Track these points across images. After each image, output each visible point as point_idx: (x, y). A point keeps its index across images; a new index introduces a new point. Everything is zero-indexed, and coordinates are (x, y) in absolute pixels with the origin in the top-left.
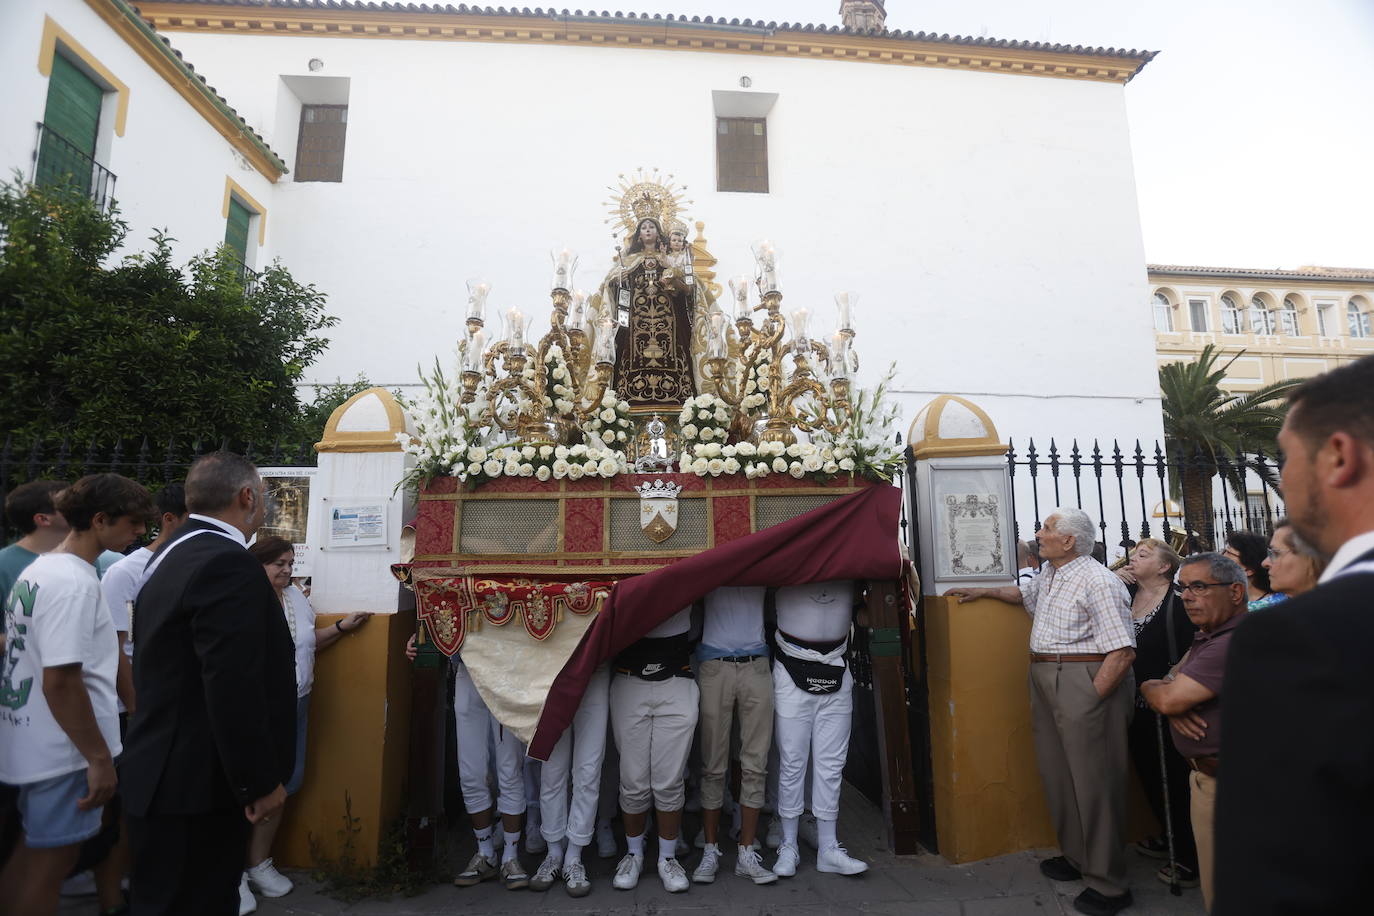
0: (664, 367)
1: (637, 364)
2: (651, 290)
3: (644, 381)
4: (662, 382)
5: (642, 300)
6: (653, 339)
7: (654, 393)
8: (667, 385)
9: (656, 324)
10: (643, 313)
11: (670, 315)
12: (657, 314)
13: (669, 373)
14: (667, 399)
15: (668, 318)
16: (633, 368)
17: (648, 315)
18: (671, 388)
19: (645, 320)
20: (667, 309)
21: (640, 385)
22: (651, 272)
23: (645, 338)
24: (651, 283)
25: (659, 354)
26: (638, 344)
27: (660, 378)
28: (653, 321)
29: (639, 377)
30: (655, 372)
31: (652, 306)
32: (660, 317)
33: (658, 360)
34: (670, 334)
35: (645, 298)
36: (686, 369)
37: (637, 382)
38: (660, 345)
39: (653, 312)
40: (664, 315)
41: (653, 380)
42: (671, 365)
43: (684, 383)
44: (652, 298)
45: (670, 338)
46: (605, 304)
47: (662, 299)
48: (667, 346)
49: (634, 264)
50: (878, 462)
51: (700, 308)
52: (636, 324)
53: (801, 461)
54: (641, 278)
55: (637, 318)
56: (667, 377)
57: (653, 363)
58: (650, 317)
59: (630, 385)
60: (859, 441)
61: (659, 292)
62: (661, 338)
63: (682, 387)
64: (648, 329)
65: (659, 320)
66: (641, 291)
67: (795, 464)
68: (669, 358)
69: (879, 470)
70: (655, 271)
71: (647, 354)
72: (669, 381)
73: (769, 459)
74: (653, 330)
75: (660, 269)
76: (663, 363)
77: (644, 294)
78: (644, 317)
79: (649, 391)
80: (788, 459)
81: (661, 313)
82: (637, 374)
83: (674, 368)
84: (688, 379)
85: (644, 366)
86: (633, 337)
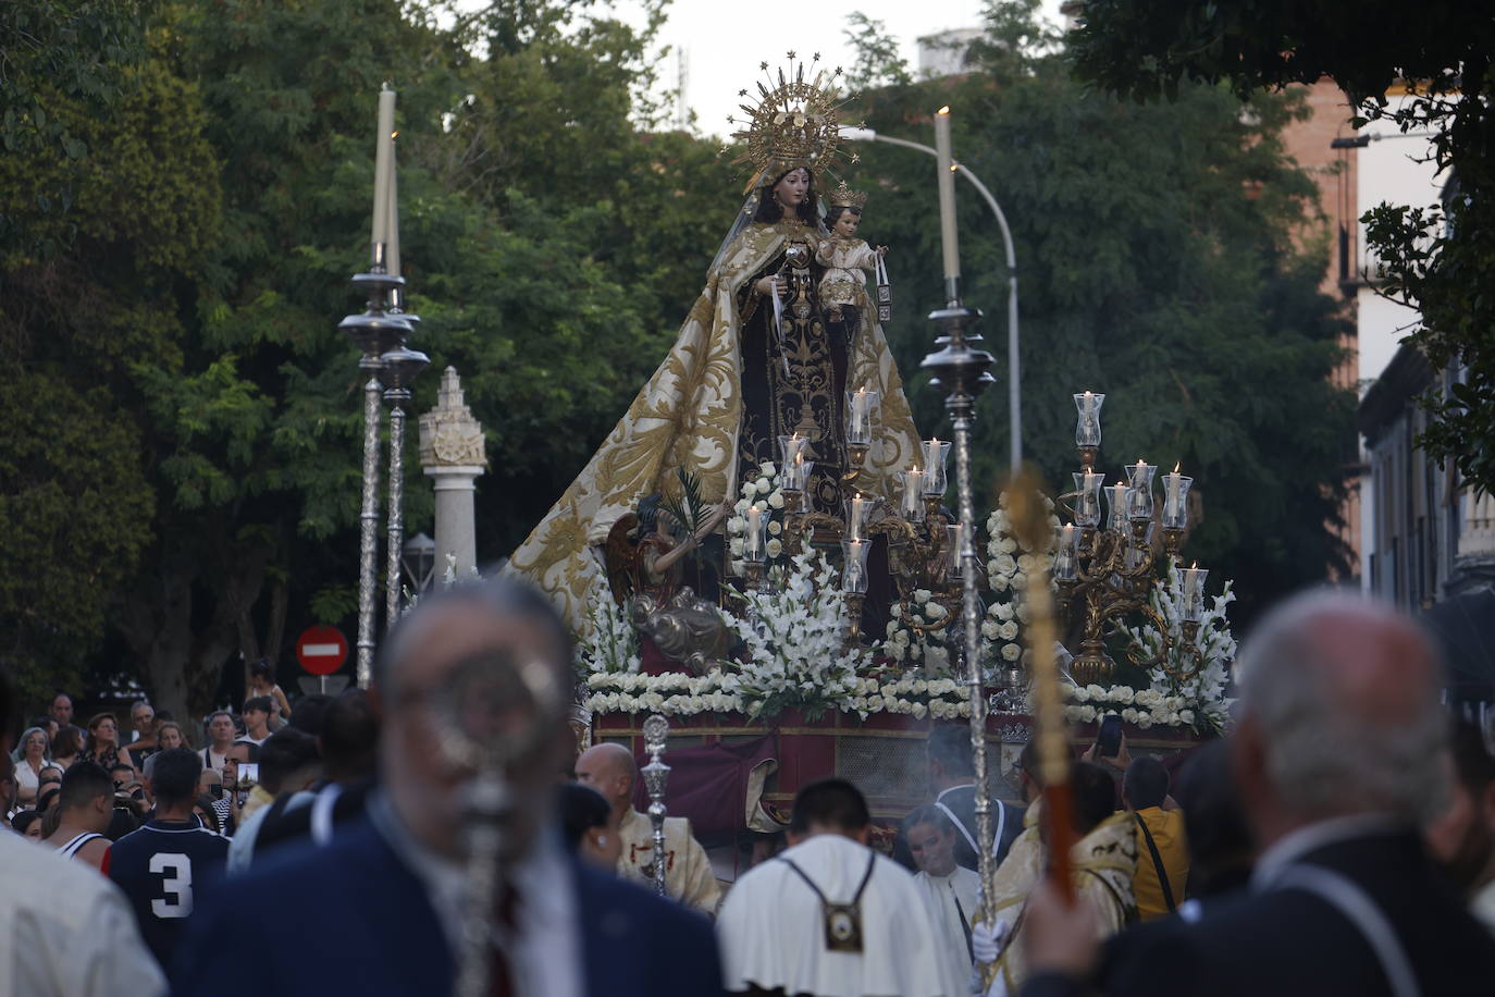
0: (822, 460)
2: (802, 309)
4: (822, 487)
5: (787, 326)
6: (807, 407)
8: (828, 493)
9: (810, 377)
10: (790, 352)
11: (827, 358)
12: (810, 358)
13: (831, 473)
15: (824, 364)
17: (797, 356)
18: (833, 499)
19: (794, 367)
20: (823, 348)
22: (801, 273)
23: (793, 402)
24: (802, 294)
25: (816, 435)
26: (784, 411)
27: (818, 479)
28: (805, 371)
31: (803, 340)
32: (815, 363)
33: (814, 446)
34: (828, 396)
35: (792, 323)
38: (816, 418)
39: (804, 353)
40: (820, 361)
42: (832, 456)
44: (803, 324)
45: (829, 405)
47: (818, 330)
48: (827, 422)
49: (770, 250)
50: (1215, 715)
52: (778, 372)
53: (1149, 711)
55: (780, 362)
58: (801, 362)
60: (1204, 693)
61: (816, 316)
62: (818, 405)
64: (799, 386)
65: (813, 368)
67: (1143, 714)
68: (830, 442)
69: (1218, 726)
70: (807, 271)
72: (831, 486)
73: (1119, 706)
74: (806, 388)
75: (819, 269)
76: (822, 452)
77: (790, 314)
78: (792, 360)
80: (1139, 708)
81: (817, 355)
83: (835, 462)
86: (775, 398)
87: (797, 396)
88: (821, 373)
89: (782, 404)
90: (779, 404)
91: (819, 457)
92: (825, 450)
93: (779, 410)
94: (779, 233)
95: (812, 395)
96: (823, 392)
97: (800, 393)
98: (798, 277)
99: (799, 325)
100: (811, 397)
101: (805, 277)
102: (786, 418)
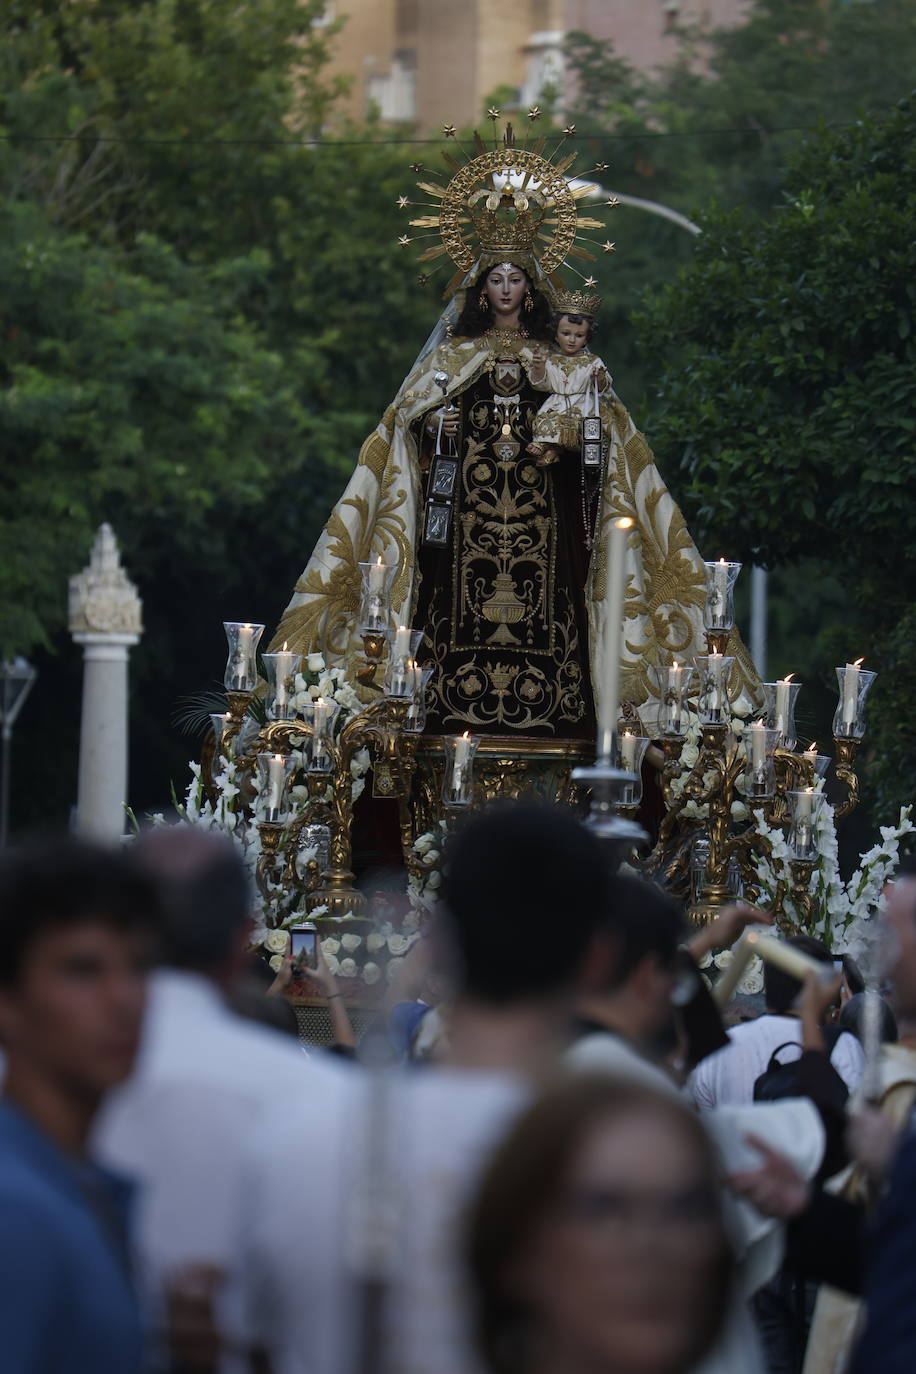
0: (525, 645)
1: (465, 637)
2: (506, 451)
3: (481, 678)
4: (521, 681)
5: (483, 472)
6: (504, 577)
7: (501, 708)
8: (530, 690)
9: (513, 537)
10: (484, 507)
11: (544, 512)
12: (516, 512)
13: (538, 662)
14: (529, 722)
15: (539, 520)
16: (459, 643)
17: (494, 512)
18: (539, 695)
19: (490, 525)
20: (539, 499)
21: (472, 685)
22: (507, 401)
23: (485, 570)
24: (506, 429)
25: (517, 616)
26: (470, 583)
27: (515, 671)
28: (505, 529)
29: (469, 666)
30: (506, 657)
31: (506, 491)
32: (523, 519)
33: (512, 628)
34: (542, 563)
35: (492, 467)
36: (573, 646)
37: (466, 677)
38: (519, 591)
39: (507, 507)
40: (532, 516)
41: (501, 677)
42: (542, 640)
43: (567, 681)
44: (507, 467)
45: (543, 573)
46: (395, 470)
47: (528, 475)
48: (536, 594)
49: (466, 372)
51: (615, 492)
52: (467, 532)
54: (483, 414)
55: (470, 519)
56: (533, 670)
57: (503, 635)
58: (499, 519)
59: (451, 683)
61: (524, 458)
62: (523, 573)
63: (560, 692)
64: (494, 551)
65: (520, 526)
66: (482, 447)
68: (537, 623)
70: (516, 400)
71: (489, 613)
72: (535, 680)
74: (505, 554)
75: (535, 397)
76: (524, 639)
77: (489, 456)
78: (487, 518)
79: (492, 702)
81: (527, 508)
82: (465, 658)
83: (546, 647)
84: (575, 671)
85: (482, 642)
86: (460, 565)
87: (493, 563)
88: (534, 533)
89: (468, 574)
90: (464, 573)
91: (519, 643)
92: (530, 632)
93: (464, 581)
94: (479, 349)
95: (514, 561)
96: (534, 558)
97: (495, 559)
98: (502, 407)
99: (500, 469)
100: (511, 565)
101: (512, 407)
102: (472, 590)
